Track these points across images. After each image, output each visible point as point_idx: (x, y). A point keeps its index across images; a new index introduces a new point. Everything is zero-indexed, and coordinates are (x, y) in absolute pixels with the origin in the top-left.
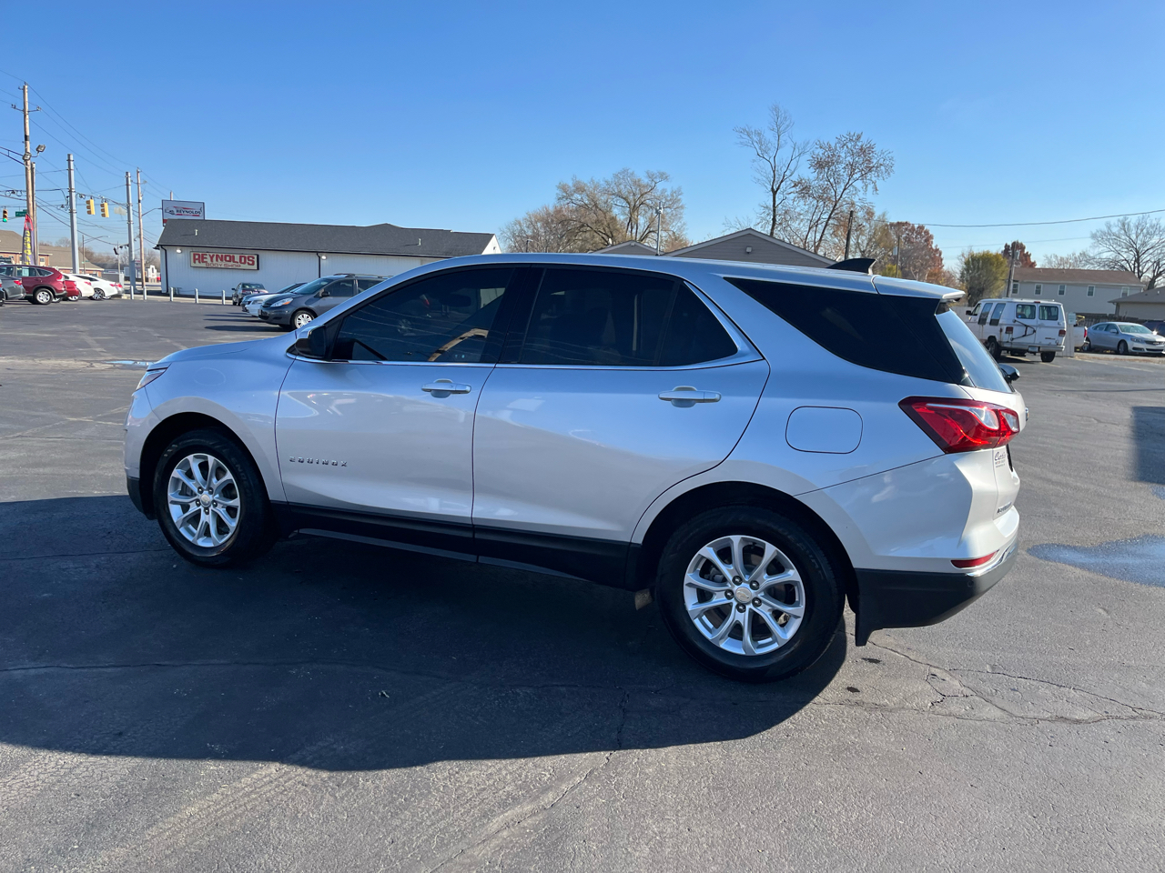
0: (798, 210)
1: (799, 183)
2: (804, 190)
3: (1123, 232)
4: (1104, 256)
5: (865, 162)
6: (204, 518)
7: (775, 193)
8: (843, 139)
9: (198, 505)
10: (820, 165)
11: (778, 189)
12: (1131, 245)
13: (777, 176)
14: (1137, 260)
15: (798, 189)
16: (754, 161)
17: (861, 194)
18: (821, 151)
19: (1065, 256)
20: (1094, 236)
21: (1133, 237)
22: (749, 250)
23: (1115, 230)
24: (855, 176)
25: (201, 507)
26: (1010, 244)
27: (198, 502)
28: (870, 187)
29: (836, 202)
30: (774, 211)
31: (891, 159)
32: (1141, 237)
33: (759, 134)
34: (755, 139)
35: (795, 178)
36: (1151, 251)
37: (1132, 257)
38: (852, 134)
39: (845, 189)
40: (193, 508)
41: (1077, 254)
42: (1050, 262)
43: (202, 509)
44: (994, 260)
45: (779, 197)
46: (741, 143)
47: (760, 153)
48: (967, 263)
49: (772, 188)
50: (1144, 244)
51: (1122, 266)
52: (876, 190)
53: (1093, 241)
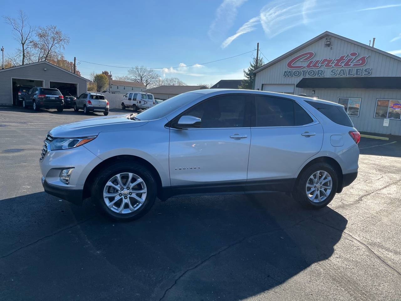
0: (32, 52)
1: (32, 42)
2: (35, 45)
3: (137, 70)
4: (133, 77)
5: (58, 38)
6: (125, 201)
7: (23, 45)
8: (49, 27)
9: (121, 196)
10: (41, 36)
11: (24, 43)
12: (139, 75)
13: (23, 38)
14: (141, 80)
15: (32, 43)
16: (13, 31)
17: (58, 49)
18: (40, 31)
19: (121, 77)
20: (129, 71)
21: (140, 72)
22: (45, 69)
23: (134, 70)
24: (56, 42)
25: (122, 196)
26: (104, 71)
27: (120, 195)
28: (62, 47)
29: (49, 51)
30: (24, 52)
31: (69, 38)
32: (142, 72)
33: (14, 20)
34: (12, 22)
35: (31, 40)
36: (145, 77)
37: (140, 78)
38: (52, 26)
39: (52, 46)
40: (117, 198)
41: (125, 77)
42: (117, 79)
43: (123, 197)
44: (104, 77)
45: (25, 47)
46: (6, 23)
47: (15, 28)
48: (95, 77)
49: (22, 43)
50: (143, 75)
51: (137, 81)
52: (64, 48)
53: (128, 73)
